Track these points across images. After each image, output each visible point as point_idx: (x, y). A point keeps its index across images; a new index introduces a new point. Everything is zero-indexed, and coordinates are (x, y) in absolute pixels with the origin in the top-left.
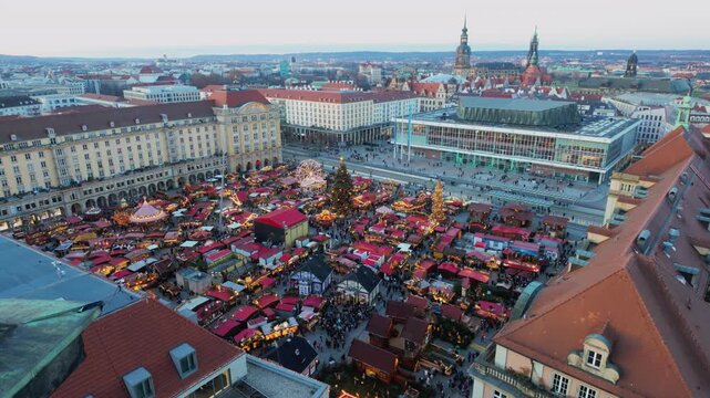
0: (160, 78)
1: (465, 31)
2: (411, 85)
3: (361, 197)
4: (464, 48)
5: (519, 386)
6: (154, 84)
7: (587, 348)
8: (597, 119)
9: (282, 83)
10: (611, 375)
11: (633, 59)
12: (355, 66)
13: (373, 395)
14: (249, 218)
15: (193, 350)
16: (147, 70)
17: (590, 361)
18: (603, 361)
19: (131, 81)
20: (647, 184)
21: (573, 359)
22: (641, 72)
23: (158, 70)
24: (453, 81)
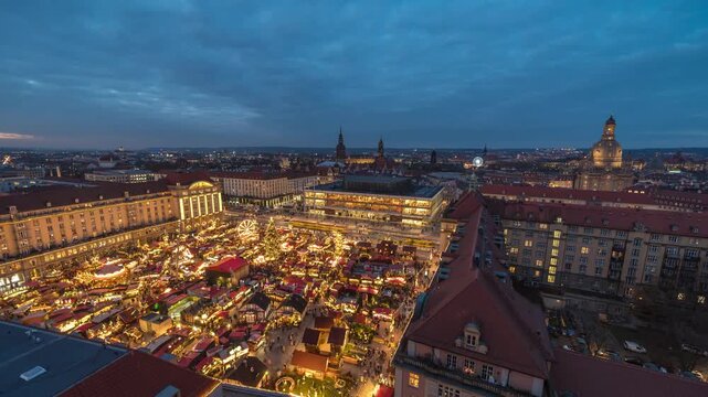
0: (118, 164)
1: (341, 136)
2: (310, 168)
3: (286, 244)
4: (341, 147)
5: (426, 367)
6: (113, 169)
7: (466, 334)
8: (422, 187)
9: (219, 166)
10: (483, 349)
11: (434, 154)
12: (271, 156)
13: (312, 393)
14: (200, 268)
15: (177, 390)
16: (106, 158)
17: (469, 342)
18: (477, 341)
19: (91, 166)
20: (463, 224)
21: (458, 342)
22: (440, 162)
23: (116, 158)
24: (336, 166)
